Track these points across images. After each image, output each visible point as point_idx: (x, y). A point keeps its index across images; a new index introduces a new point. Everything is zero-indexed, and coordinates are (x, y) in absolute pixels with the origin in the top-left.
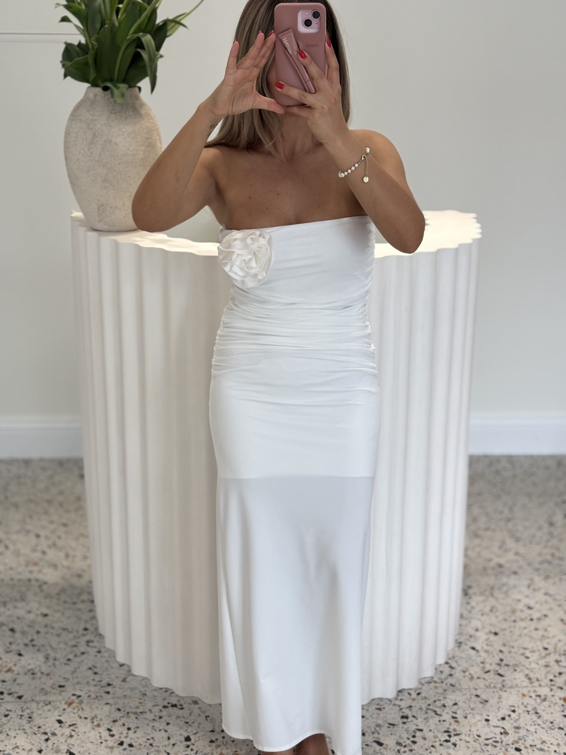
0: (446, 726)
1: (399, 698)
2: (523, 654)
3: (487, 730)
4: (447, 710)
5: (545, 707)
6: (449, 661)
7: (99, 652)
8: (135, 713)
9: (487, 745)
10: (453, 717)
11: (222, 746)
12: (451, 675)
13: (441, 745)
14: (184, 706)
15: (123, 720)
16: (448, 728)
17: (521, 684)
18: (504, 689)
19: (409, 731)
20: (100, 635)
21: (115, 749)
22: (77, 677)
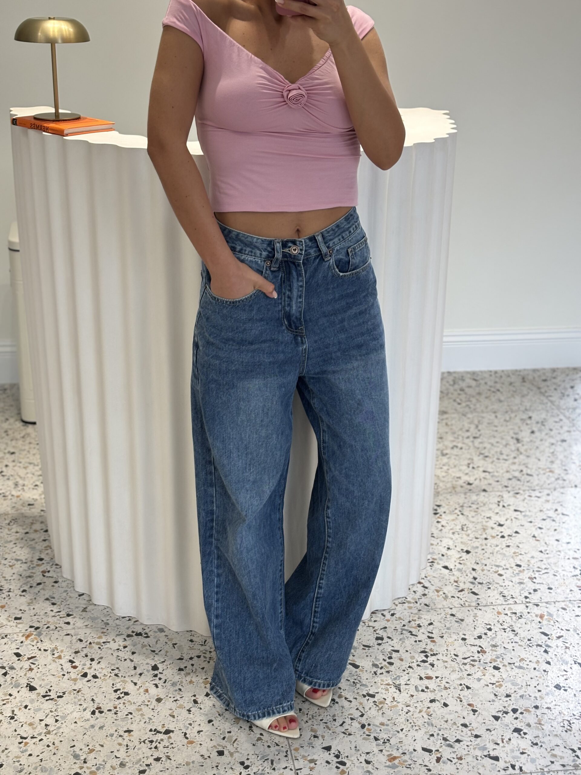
0: (422, 646)
1: (373, 619)
2: (496, 572)
3: (464, 649)
4: (422, 630)
5: (522, 624)
6: (422, 581)
7: (56, 582)
8: (98, 643)
9: (465, 664)
10: (429, 637)
11: (191, 674)
12: (424, 595)
13: (418, 665)
14: (149, 635)
15: (85, 651)
16: (425, 648)
17: (496, 602)
18: (479, 608)
19: (385, 652)
20: (57, 565)
21: (78, 680)
22: (34, 609)
